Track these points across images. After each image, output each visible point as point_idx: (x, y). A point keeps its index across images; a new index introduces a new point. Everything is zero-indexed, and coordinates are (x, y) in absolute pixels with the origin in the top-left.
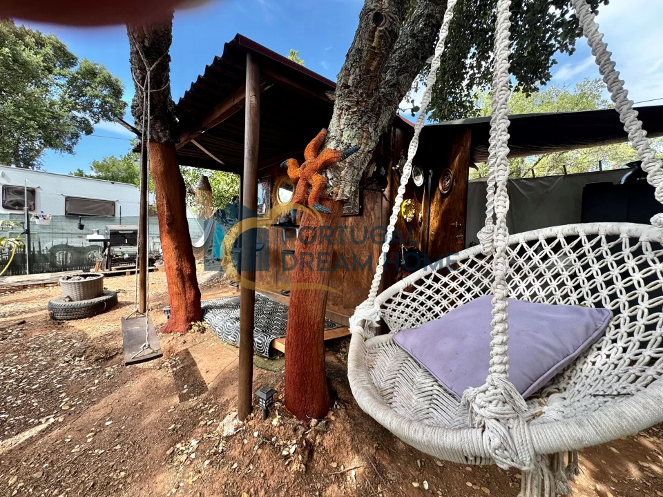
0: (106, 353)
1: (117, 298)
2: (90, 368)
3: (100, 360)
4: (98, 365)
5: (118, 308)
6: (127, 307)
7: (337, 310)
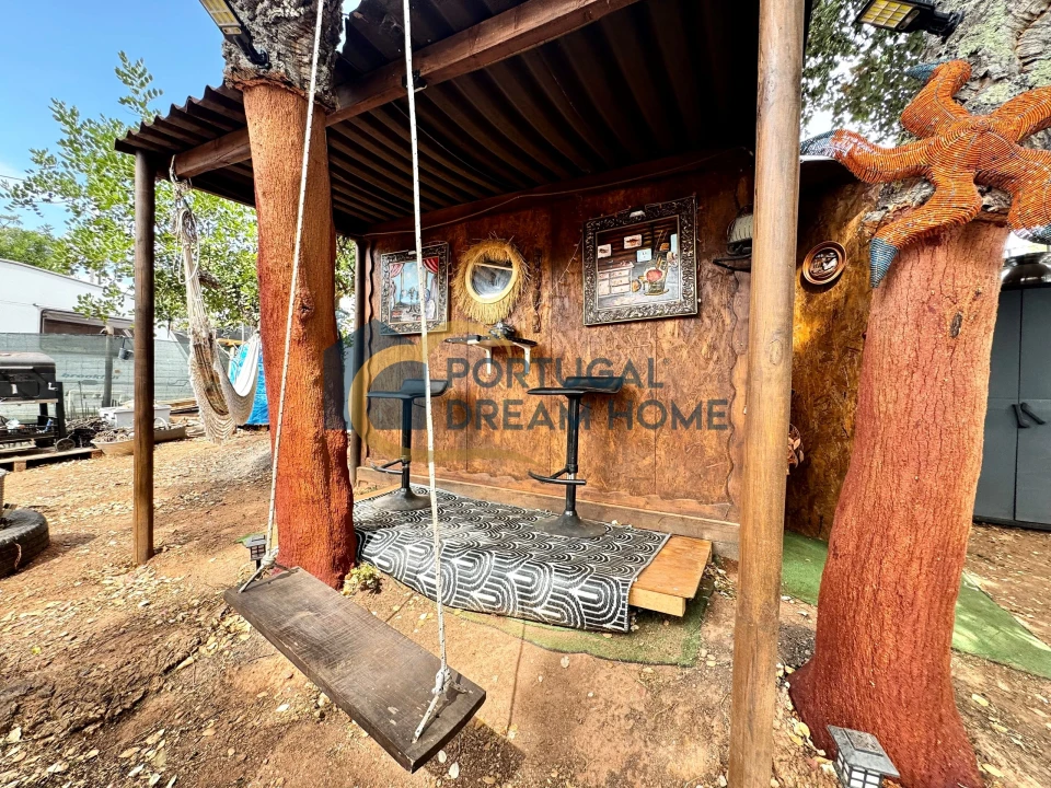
0: (109, 700)
1: (47, 530)
2: (58, 767)
3: (90, 729)
4: (84, 749)
5: (55, 555)
6: (83, 550)
7: (642, 504)
